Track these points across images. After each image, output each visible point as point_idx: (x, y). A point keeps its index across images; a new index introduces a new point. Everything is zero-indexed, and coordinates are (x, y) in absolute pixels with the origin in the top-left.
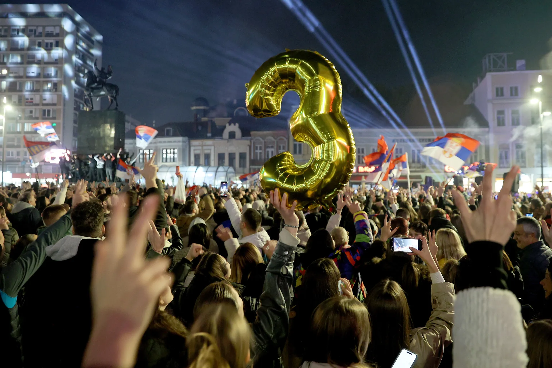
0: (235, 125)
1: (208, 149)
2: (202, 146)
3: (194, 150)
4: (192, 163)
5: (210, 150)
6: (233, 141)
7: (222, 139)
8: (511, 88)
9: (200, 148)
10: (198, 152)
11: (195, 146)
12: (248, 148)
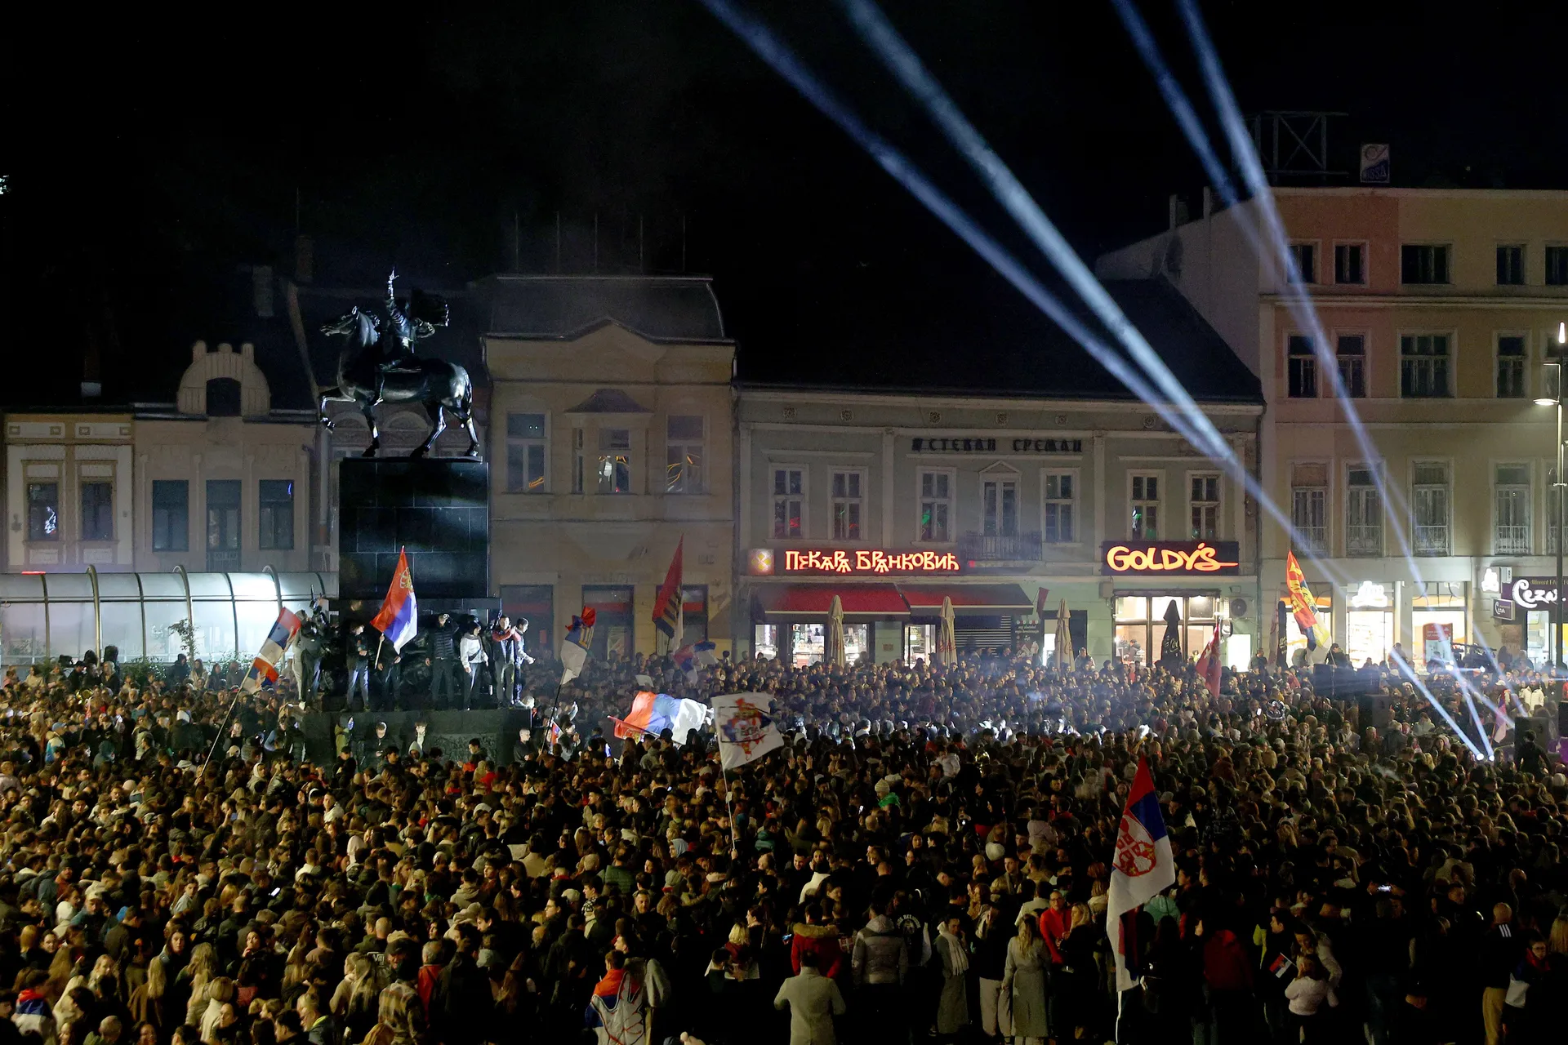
0: (237, 350)
1: (105, 462)
2: (71, 443)
3: (27, 462)
4: (17, 527)
5: (113, 463)
6: (233, 425)
7: (174, 413)
8: (1340, 250)
9: (59, 452)
10: (48, 472)
11: (29, 443)
12: (304, 459)
